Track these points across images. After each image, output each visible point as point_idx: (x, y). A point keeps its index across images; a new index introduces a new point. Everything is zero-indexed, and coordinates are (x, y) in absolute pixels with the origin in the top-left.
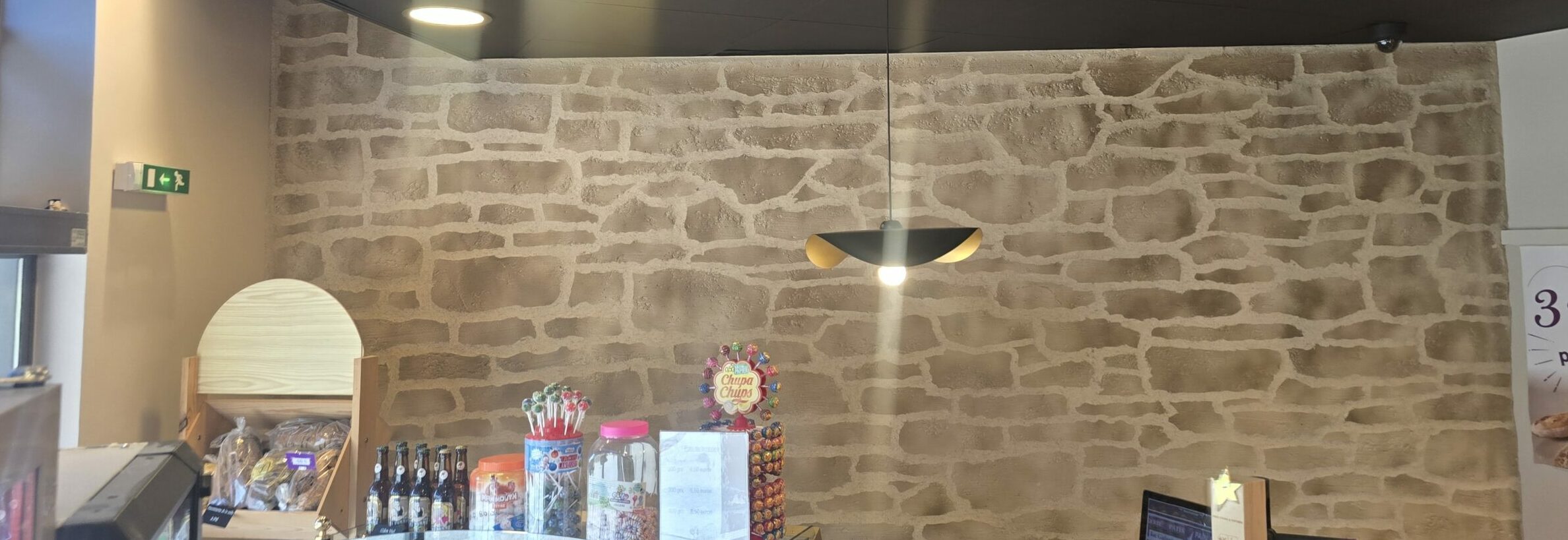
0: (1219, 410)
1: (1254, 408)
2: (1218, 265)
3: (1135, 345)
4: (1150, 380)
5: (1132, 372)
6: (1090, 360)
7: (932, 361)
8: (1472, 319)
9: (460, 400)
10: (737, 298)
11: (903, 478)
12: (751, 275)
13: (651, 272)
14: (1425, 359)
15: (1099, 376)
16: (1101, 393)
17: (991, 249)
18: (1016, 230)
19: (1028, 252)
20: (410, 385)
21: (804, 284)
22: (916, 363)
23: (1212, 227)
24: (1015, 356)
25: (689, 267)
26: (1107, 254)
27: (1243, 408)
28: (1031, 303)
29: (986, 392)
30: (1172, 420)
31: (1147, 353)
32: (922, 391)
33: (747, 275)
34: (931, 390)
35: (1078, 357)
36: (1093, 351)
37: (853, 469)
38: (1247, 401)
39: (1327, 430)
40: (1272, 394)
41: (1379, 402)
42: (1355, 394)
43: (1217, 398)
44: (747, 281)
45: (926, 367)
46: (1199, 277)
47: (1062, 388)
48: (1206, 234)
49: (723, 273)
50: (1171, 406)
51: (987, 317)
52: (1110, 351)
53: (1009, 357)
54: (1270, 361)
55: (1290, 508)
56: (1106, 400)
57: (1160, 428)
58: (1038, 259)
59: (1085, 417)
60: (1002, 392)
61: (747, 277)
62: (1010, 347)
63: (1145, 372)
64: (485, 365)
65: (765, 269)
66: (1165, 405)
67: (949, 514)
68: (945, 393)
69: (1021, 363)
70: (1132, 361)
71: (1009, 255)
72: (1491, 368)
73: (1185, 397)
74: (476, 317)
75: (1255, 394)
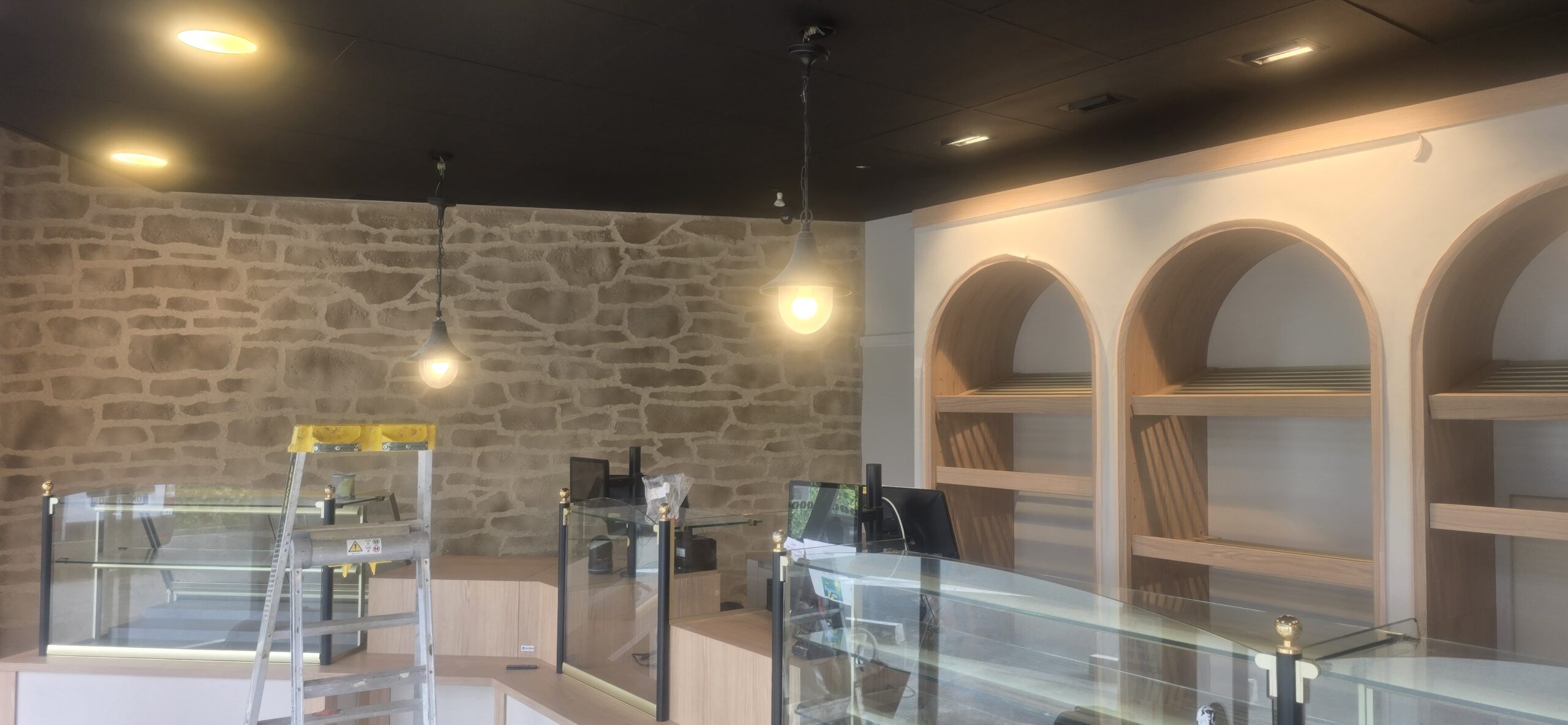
0: (689, 443)
1: (710, 442)
2: (692, 354)
3: (638, 403)
4: (646, 425)
5: (635, 420)
6: (608, 412)
7: (502, 412)
8: (842, 389)
9: (150, 434)
10: (363, 368)
11: (479, 488)
12: (374, 353)
13: (299, 348)
14: (812, 412)
15: (614, 423)
16: (615, 434)
17: (546, 340)
18: (564, 328)
19: (570, 342)
20: (110, 423)
22: (491, 414)
23: (691, 330)
24: (559, 410)
25: (327, 346)
26: (623, 345)
27: (704, 442)
28: (572, 375)
29: (538, 433)
30: (658, 450)
31: (645, 408)
32: (495, 432)
33: (372, 353)
34: (501, 431)
35: (599, 410)
36: (611, 407)
37: (444, 483)
38: (707, 438)
39: (753, 455)
40: (721, 434)
41: (784, 439)
42: (771, 434)
43: (687, 436)
44: (372, 357)
45: (498, 416)
46: (681, 361)
47: (589, 430)
48: (686, 334)
49: (354, 351)
50: (659, 442)
51: (541, 385)
52: (622, 407)
53: (554, 410)
54: (721, 414)
55: (729, 503)
56: (618, 438)
57: (651, 455)
58: (578, 347)
59: (603, 449)
60: (549, 433)
61: (371, 355)
62: (556, 404)
63: (644, 421)
64: (171, 410)
65: (384, 349)
66: (656, 441)
67: (510, 511)
68: (509, 433)
69: (562, 414)
70: (635, 413)
71: (557, 344)
72: (849, 418)
73: (666, 436)
74: (164, 376)
75: (711, 433)
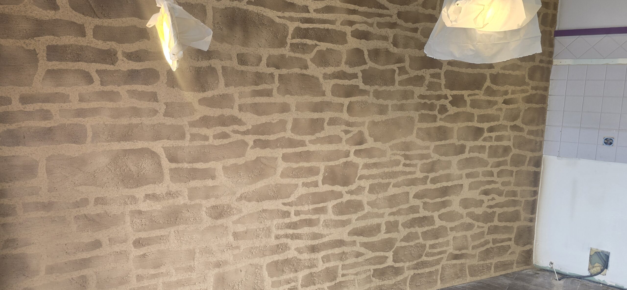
0: (466, 98)
1: (477, 97)
3: (441, 69)
4: (444, 85)
5: (438, 81)
6: (424, 75)
7: (363, 71)
8: (541, 65)
9: (96, 77)
10: (271, 29)
11: (347, 128)
12: (279, 17)
13: (223, 7)
14: (527, 80)
15: (427, 82)
16: (427, 90)
17: (392, 17)
18: (403, 8)
19: (406, 21)
20: (56, 65)
21: (306, 26)
22: (356, 73)
24: (397, 71)
27: (473, 97)
28: (406, 46)
29: (384, 88)
30: (450, 102)
31: (444, 72)
32: (358, 86)
34: (362, 86)
35: (420, 73)
36: (426, 71)
37: (325, 124)
38: (475, 95)
39: (496, 107)
40: (482, 92)
41: (513, 96)
42: (506, 93)
43: (465, 93)
44: (277, 20)
45: (360, 75)
47: (413, 87)
49: (264, 14)
50: (450, 97)
51: (387, 51)
52: (432, 71)
53: (395, 71)
54: (483, 77)
56: (428, 93)
57: (446, 105)
58: (410, 25)
59: (420, 100)
60: (391, 88)
61: (277, 18)
62: (395, 67)
63: (443, 81)
64: (115, 55)
65: (287, 14)
66: (448, 96)
67: (365, 144)
68: (367, 88)
69: (399, 75)
70: (439, 76)
71: (400, 22)
73: (455, 92)
74: (106, 22)
75: (477, 91)
